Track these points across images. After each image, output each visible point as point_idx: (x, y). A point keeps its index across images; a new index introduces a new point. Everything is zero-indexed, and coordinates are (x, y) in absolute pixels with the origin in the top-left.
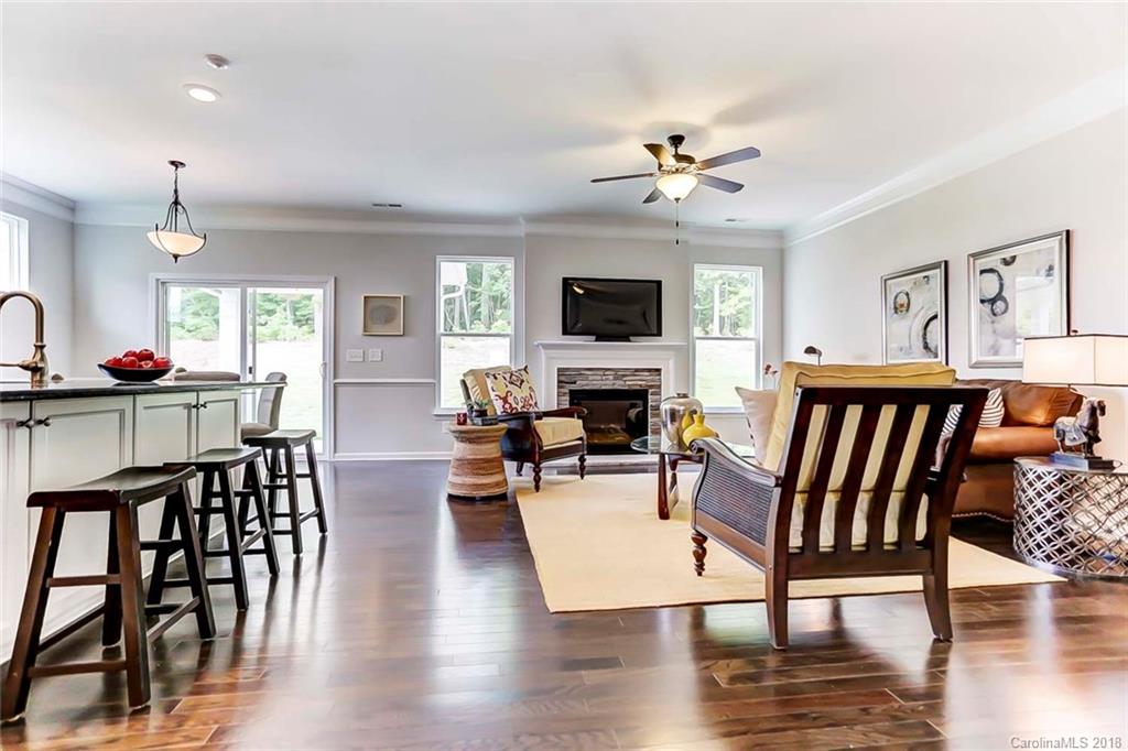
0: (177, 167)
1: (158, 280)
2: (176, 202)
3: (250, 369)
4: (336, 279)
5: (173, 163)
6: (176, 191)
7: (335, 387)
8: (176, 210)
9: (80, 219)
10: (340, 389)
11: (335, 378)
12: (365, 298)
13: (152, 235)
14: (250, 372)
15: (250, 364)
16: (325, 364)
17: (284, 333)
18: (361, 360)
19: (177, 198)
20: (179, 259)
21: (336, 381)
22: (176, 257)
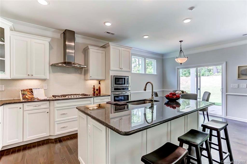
0: (181, 42)
1: (177, 68)
2: (181, 51)
3: (199, 89)
4: (226, 62)
5: (180, 41)
6: (181, 48)
7: (226, 95)
8: (181, 52)
9: (164, 57)
10: (228, 96)
11: (226, 92)
12: (238, 67)
13: (176, 60)
14: (199, 90)
15: (199, 87)
16: (222, 88)
17: (205, 74)
18: (237, 87)
19: (181, 49)
20: (182, 64)
21: (227, 94)
22: (181, 64)
